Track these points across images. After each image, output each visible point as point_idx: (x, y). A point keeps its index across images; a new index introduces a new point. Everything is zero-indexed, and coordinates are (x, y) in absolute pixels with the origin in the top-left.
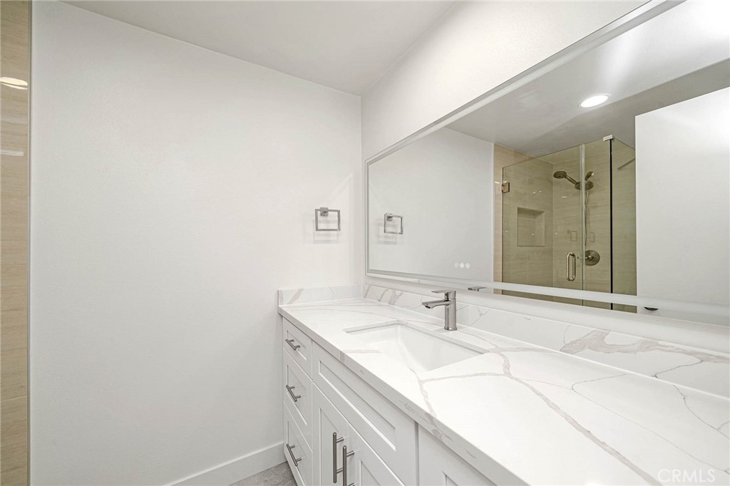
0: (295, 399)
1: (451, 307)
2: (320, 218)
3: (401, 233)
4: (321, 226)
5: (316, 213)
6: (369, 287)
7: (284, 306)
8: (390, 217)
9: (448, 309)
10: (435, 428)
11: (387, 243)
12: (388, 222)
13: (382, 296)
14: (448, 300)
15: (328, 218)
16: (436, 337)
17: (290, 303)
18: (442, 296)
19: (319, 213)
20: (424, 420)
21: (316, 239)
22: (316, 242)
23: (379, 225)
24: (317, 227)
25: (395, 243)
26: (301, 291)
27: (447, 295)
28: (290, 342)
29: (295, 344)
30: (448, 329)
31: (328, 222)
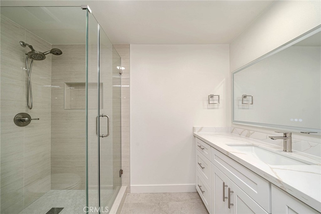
0: (203, 168)
1: (288, 140)
2: (210, 99)
3: (252, 104)
4: (211, 102)
5: (209, 97)
6: (234, 129)
7: (196, 133)
8: (245, 97)
9: (286, 141)
10: (282, 185)
11: (243, 109)
12: (244, 99)
13: (242, 133)
14: (286, 137)
15: (214, 99)
16: (278, 154)
17: (198, 132)
18: (282, 135)
19: (210, 97)
20: (275, 181)
21: (209, 107)
22: (208, 108)
23: (239, 100)
24: (209, 103)
25: (248, 109)
26: (202, 128)
27: (285, 134)
28: (200, 147)
29: (202, 147)
30: (286, 151)
31: (213, 100)
